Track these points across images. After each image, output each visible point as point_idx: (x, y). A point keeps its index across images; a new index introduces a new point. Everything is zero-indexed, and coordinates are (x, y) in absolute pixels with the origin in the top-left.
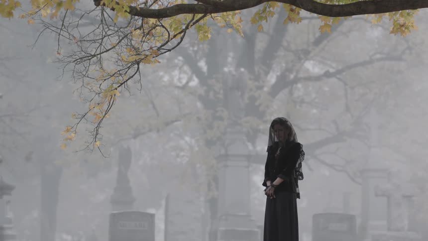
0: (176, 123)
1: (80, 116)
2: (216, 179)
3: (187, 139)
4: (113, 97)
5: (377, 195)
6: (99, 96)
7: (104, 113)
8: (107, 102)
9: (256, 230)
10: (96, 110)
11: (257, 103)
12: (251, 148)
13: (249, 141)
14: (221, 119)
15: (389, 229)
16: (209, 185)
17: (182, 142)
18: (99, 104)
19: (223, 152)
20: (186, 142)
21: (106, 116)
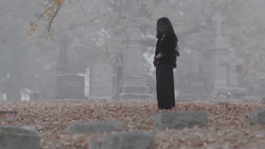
0: (96, 21)
1: (39, 16)
2: (121, 55)
3: (103, 30)
4: (60, 3)
5: (220, 65)
6: (51, 3)
7: (54, 14)
8: (57, 7)
9: (146, 86)
10: (49, 12)
11: (147, 8)
12: (143, 36)
13: (142, 32)
14: (125, 18)
15: (228, 86)
16: (117, 59)
17: (99, 32)
18: (51, 8)
19: (126, 38)
20: (102, 32)
21: (56, 15)
